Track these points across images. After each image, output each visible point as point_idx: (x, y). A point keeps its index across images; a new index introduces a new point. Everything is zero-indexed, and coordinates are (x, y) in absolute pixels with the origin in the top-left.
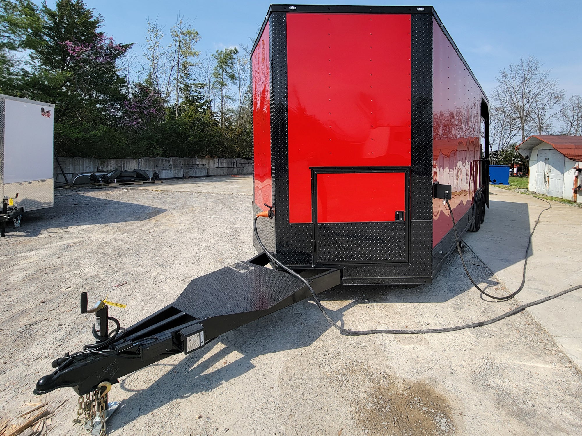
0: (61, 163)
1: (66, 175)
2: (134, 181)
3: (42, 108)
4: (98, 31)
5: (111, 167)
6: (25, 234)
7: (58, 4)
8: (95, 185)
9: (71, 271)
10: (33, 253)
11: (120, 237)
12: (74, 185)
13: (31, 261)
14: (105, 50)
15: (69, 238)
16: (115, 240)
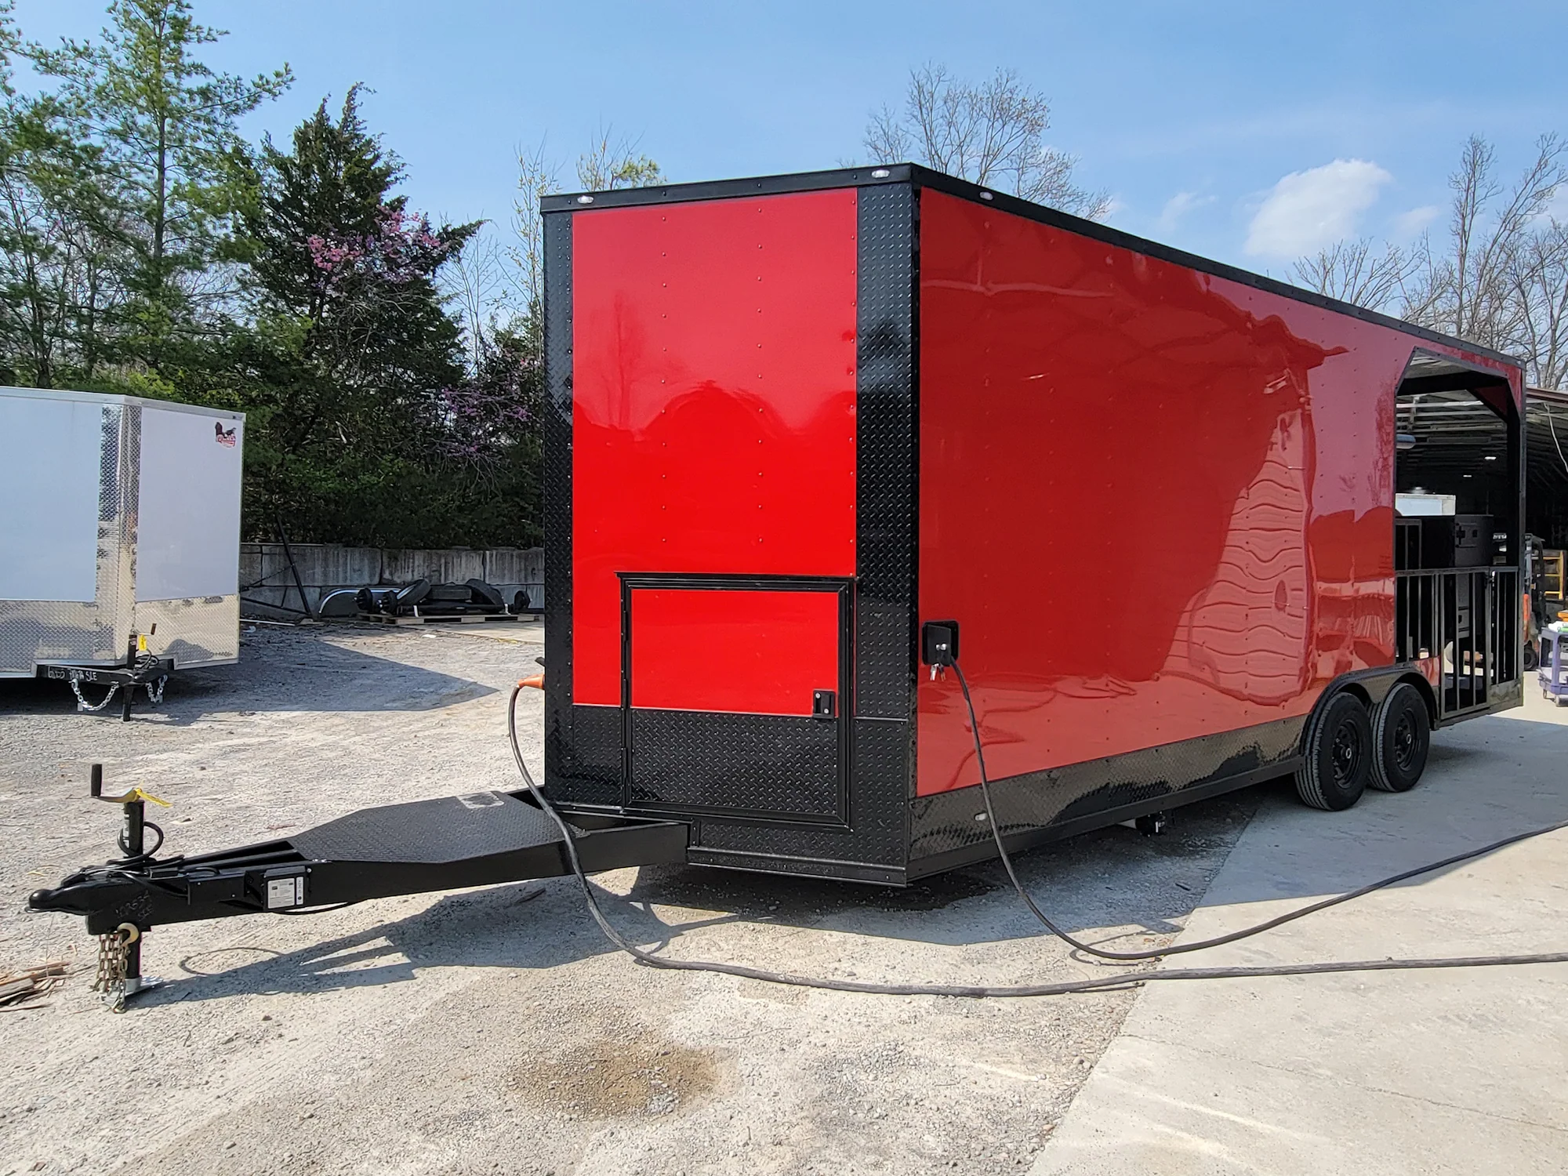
0: (295, 558)
1: (306, 590)
2: (463, 612)
3: (218, 423)
4: (388, 196)
5: (413, 571)
6: (168, 719)
7: (297, 136)
8: (368, 619)
9: (211, 793)
10: (164, 756)
11: (345, 743)
12: (322, 617)
13: (154, 769)
14: (409, 246)
15: (244, 735)
16: (331, 747)
